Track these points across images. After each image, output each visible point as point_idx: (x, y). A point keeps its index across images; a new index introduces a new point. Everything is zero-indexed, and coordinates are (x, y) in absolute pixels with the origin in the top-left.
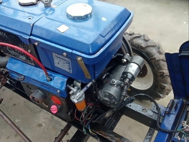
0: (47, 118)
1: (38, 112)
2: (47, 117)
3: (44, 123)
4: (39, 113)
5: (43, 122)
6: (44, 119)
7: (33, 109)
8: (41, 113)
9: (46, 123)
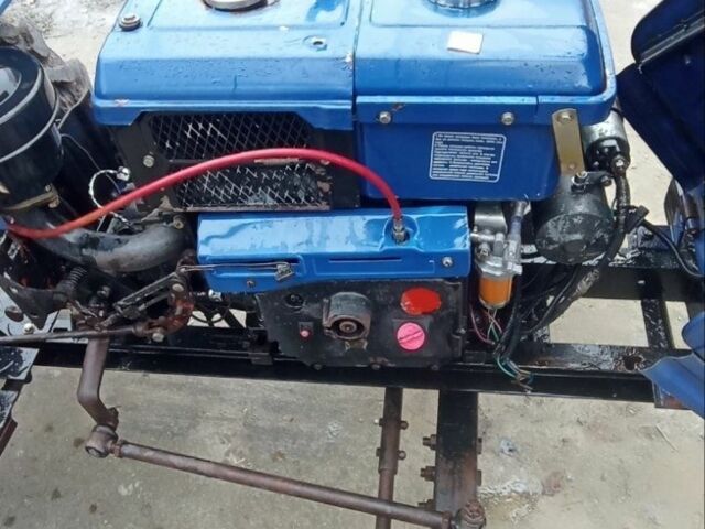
0: (234, 435)
1: (188, 428)
2: (230, 433)
3: (231, 455)
4: (192, 431)
5: (227, 454)
6: (223, 443)
7: (161, 427)
8: (199, 427)
9: (241, 452)
